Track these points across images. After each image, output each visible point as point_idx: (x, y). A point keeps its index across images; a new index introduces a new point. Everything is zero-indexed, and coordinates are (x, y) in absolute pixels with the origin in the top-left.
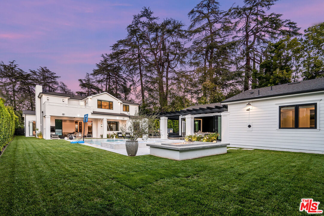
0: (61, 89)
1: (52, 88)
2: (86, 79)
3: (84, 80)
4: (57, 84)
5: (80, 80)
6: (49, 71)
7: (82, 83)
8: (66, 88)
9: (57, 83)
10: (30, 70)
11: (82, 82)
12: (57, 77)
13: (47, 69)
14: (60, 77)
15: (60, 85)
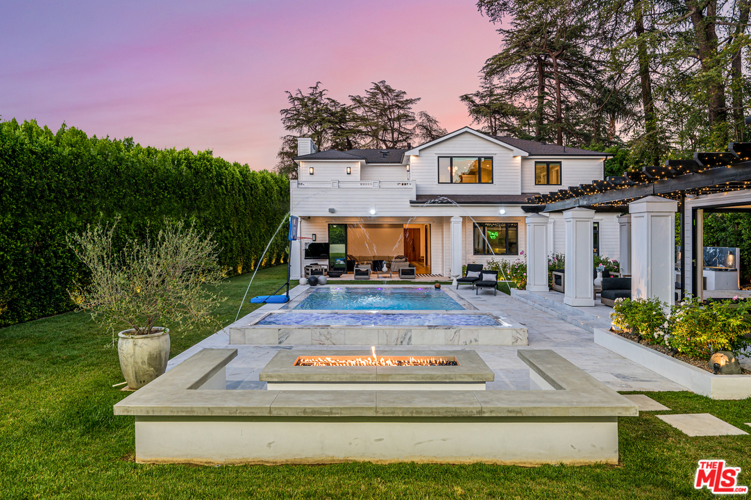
0: (425, 131)
1: (400, 133)
2: (481, 90)
3: (477, 95)
4: (413, 120)
5: (466, 98)
6: (391, 90)
7: (474, 106)
8: (435, 127)
9: (410, 118)
10: (350, 98)
11: (473, 102)
12: (411, 101)
13: (386, 84)
14: (419, 99)
15: (419, 120)
